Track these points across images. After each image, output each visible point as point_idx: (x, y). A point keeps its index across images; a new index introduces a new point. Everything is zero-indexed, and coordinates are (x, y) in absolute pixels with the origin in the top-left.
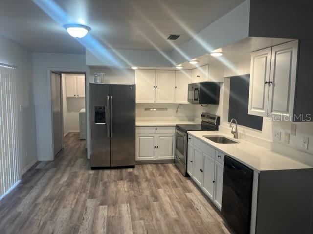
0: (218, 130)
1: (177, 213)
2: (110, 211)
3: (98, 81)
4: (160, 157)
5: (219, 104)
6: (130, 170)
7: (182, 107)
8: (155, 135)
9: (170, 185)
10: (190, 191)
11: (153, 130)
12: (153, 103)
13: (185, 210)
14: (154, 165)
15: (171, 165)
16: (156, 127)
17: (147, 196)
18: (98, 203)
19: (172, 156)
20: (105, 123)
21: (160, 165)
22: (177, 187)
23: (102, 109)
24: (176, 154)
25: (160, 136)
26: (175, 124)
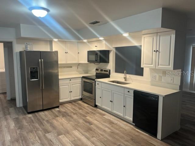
0: (109, 77)
1: (109, 128)
2: (69, 138)
3: (28, 49)
4: (73, 98)
5: (109, 62)
6: (57, 109)
7: (81, 65)
8: (69, 84)
9: (90, 113)
10: (104, 115)
11: (68, 81)
12: (66, 63)
13: (111, 125)
14: (70, 104)
15: (80, 102)
16: (70, 79)
17: (83, 123)
18: (56, 135)
19: (80, 96)
20: (38, 79)
21: (73, 103)
22: (95, 114)
23: (36, 69)
24: (82, 95)
25: (73, 84)
26: (82, 76)
